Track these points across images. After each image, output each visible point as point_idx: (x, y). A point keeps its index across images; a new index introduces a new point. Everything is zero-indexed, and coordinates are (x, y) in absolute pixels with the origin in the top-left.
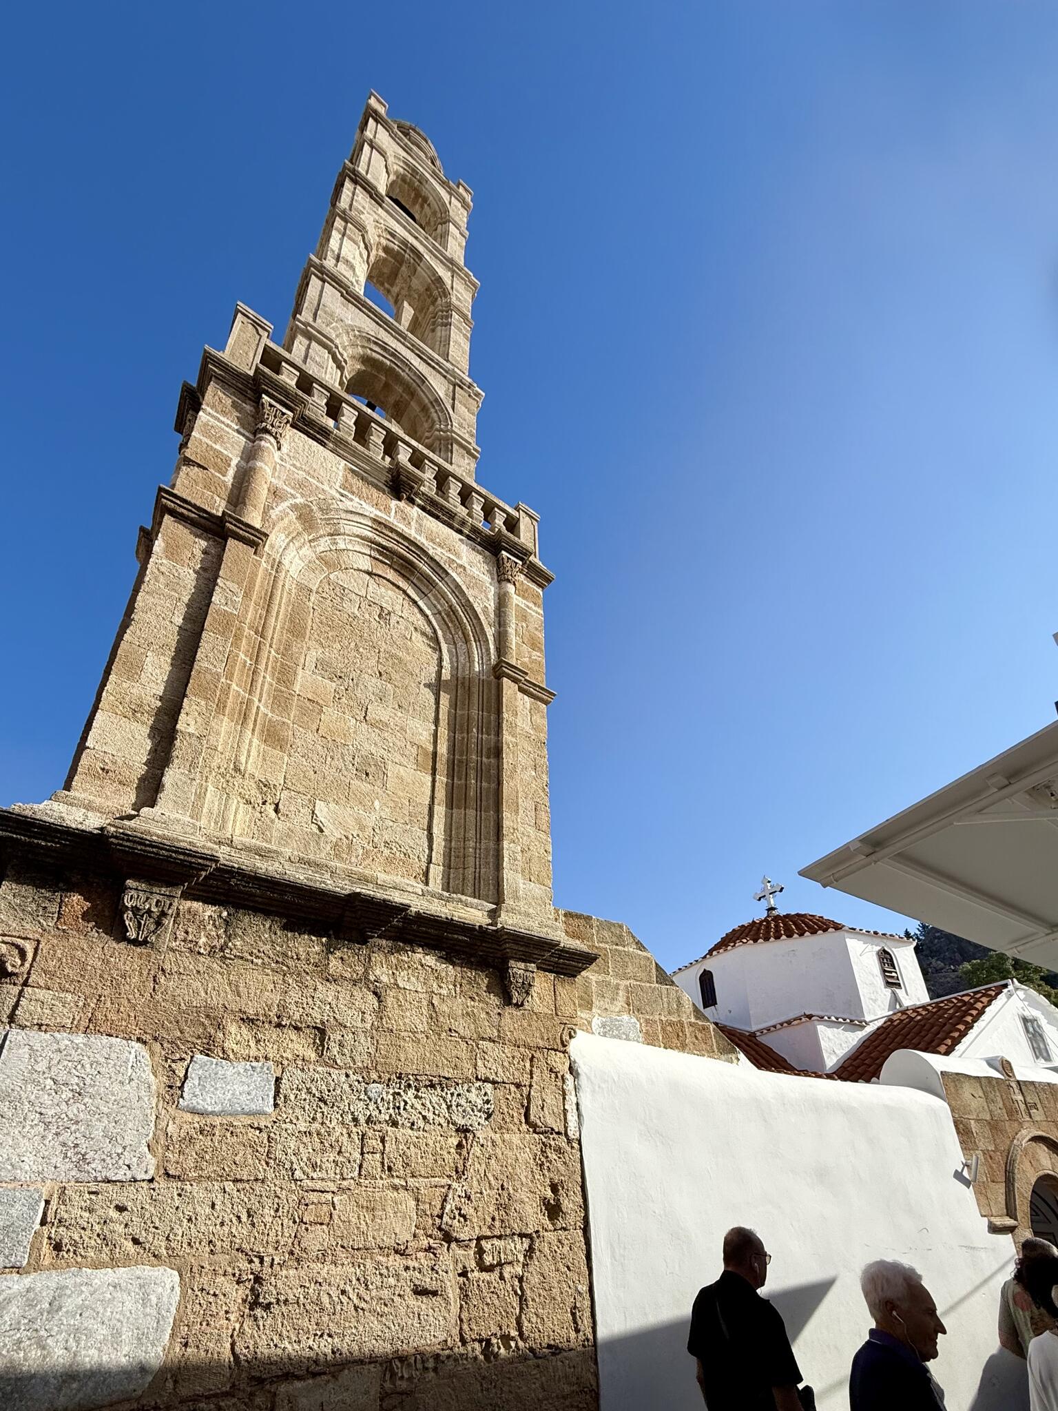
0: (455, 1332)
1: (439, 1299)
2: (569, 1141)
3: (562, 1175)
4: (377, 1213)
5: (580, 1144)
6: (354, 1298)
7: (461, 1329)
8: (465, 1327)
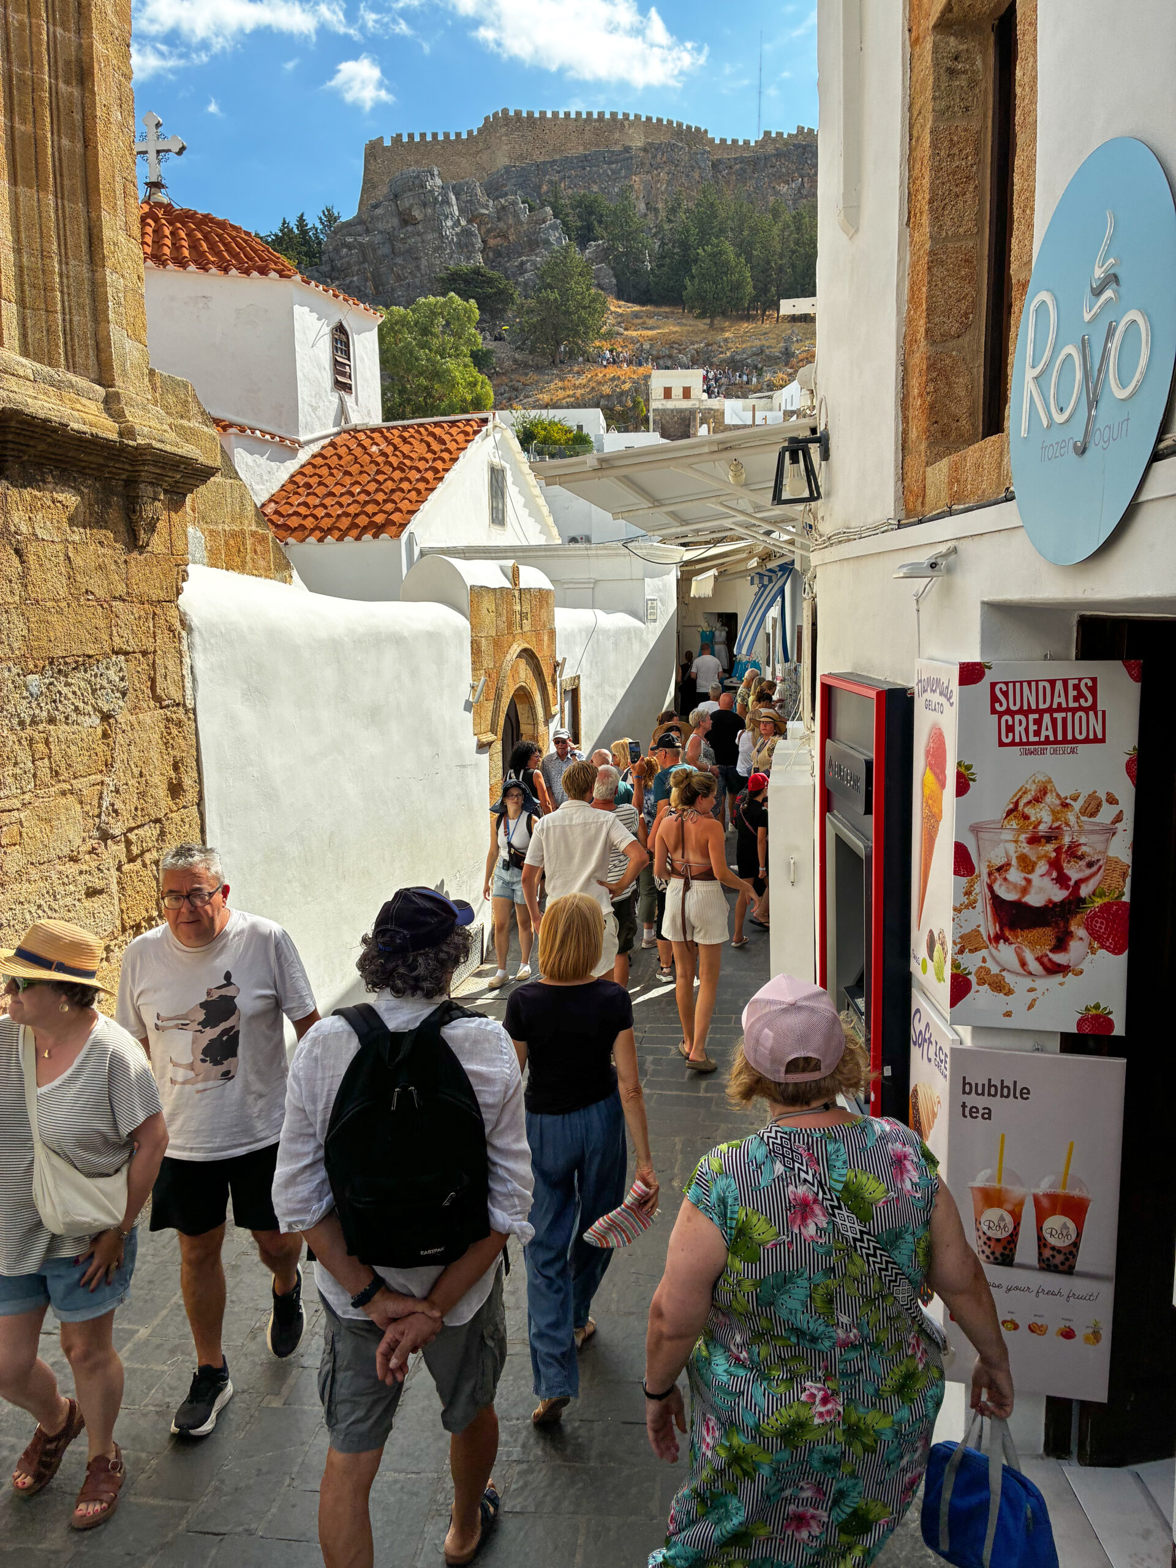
0: (118, 923)
1: (104, 896)
2: (187, 711)
3: (183, 751)
4: (53, 823)
5: (195, 714)
6: (46, 909)
7: (122, 919)
8: (125, 917)
